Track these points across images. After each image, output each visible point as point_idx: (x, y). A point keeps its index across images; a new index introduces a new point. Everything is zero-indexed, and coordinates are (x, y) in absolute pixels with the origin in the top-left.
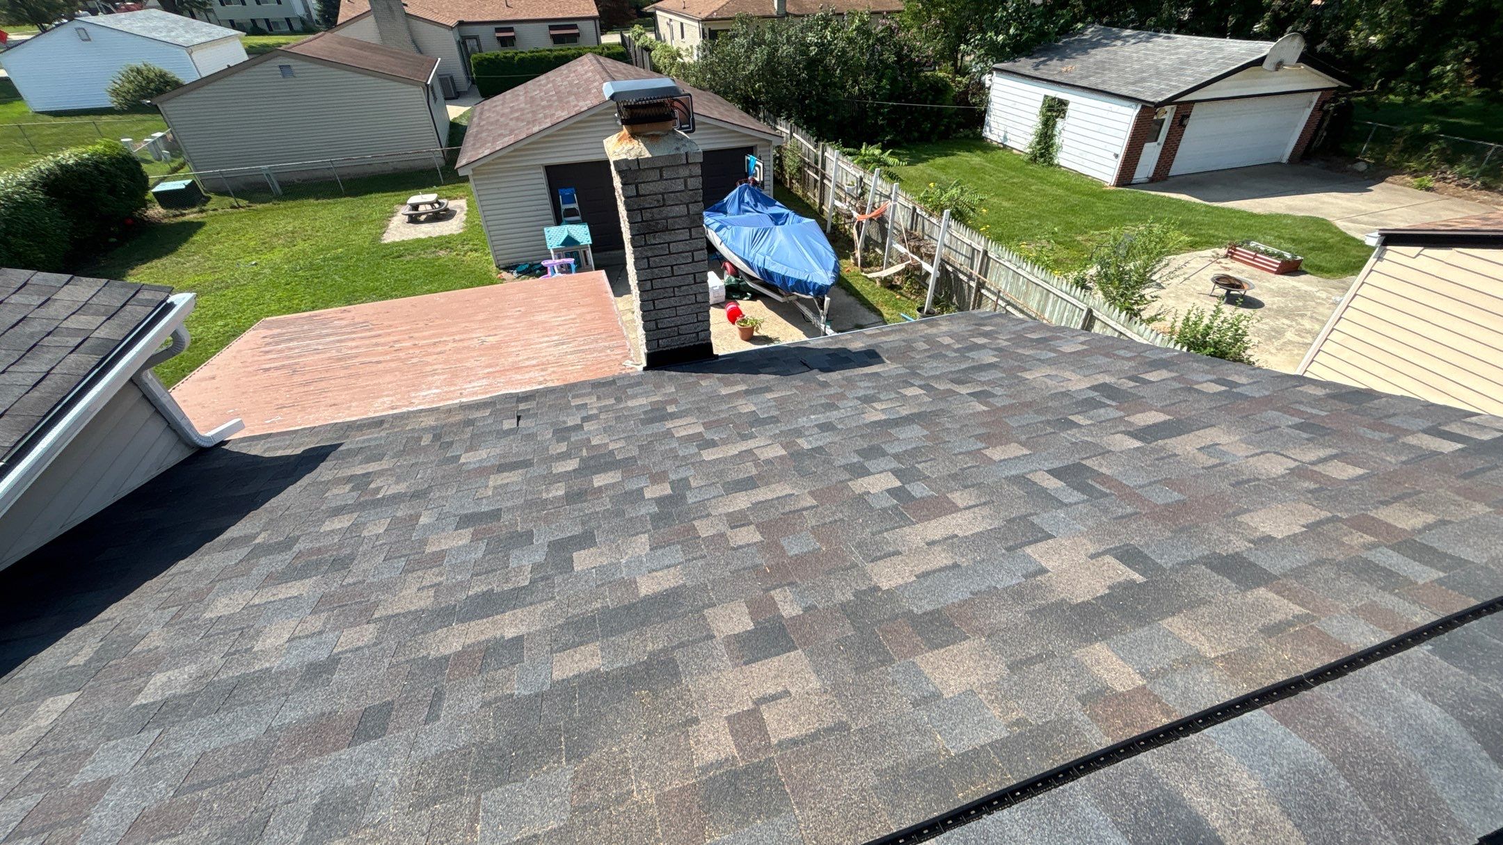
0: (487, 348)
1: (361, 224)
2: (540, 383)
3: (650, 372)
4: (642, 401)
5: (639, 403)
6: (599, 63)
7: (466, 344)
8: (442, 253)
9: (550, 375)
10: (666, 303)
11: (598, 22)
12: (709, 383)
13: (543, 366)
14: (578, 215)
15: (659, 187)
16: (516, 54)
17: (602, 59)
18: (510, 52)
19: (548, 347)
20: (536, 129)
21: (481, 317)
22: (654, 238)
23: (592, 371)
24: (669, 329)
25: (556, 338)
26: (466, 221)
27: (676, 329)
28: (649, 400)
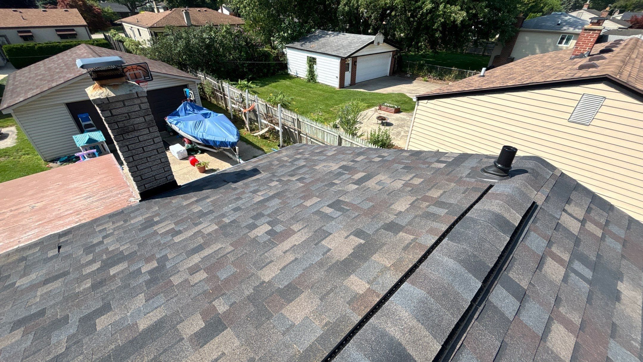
0: (37, 210)
2: (77, 222)
3: (143, 202)
4: (140, 218)
5: (138, 220)
6: (90, 48)
7: (20, 211)
9: (82, 216)
11: (87, 28)
12: (176, 201)
13: (77, 212)
14: (94, 127)
15: (125, 110)
16: (36, 44)
18: (31, 44)
19: (80, 201)
20: (54, 84)
21: (30, 193)
23: (110, 208)
24: (150, 179)
25: (85, 195)
26: (18, 139)
27: (153, 177)
28: (144, 217)
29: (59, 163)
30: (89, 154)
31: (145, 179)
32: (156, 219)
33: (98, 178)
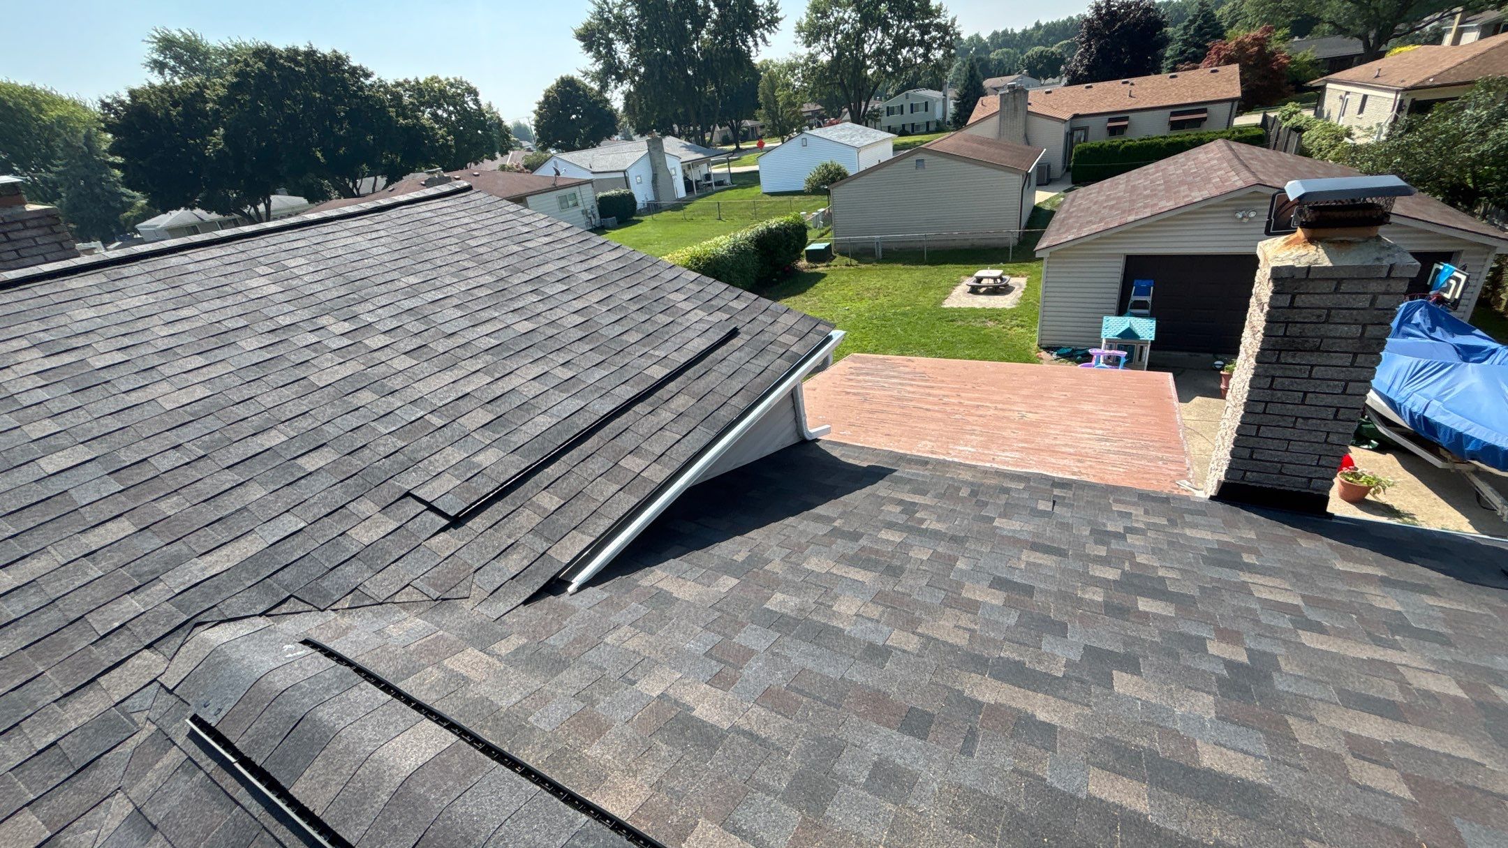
0: (1025, 423)
1: (930, 289)
2: (1074, 473)
3: (1218, 504)
4: (1206, 535)
5: (1204, 535)
6: (1231, 149)
7: (1007, 414)
8: (990, 324)
9: (1086, 468)
10: (1278, 433)
11: (1236, 103)
12: (1311, 546)
13: (1080, 457)
15: (1327, 301)
16: (1124, 142)
17: (1234, 145)
18: (1117, 140)
19: (1089, 439)
20: (1131, 218)
21: (1025, 392)
22: (1294, 357)
23: (1136, 479)
24: (1268, 464)
25: (1100, 432)
26: (1022, 298)
27: (1279, 465)
28: (1217, 537)
29: (1055, 356)
30: (1109, 357)
31: (1256, 460)
32: (1248, 558)
33: (1131, 411)
